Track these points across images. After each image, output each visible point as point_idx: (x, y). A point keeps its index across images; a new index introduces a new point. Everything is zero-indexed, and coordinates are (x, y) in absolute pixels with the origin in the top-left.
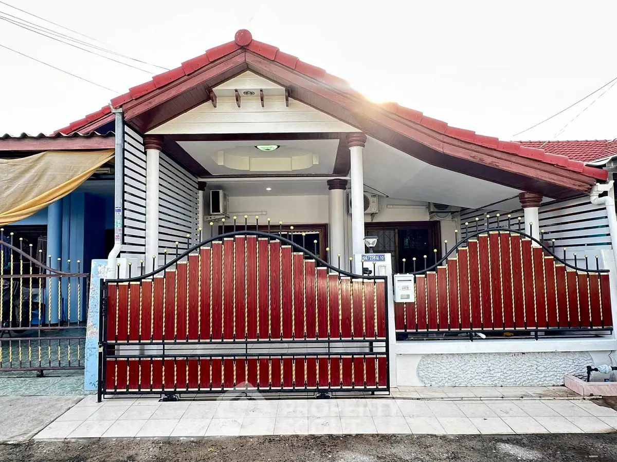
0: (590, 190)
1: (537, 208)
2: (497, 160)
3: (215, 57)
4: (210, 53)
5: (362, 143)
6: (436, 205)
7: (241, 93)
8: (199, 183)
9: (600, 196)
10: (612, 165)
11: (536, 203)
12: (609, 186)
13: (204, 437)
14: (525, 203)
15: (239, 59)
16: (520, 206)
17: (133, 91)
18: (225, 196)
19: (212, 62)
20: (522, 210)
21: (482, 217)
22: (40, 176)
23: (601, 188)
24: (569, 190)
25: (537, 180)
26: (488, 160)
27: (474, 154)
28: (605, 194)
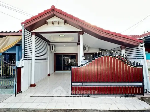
0: (138, 45)
1: (124, 50)
2: (115, 38)
3: (46, 12)
4: (45, 11)
5: (83, 34)
6: (101, 49)
7: (54, 22)
8: (48, 44)
9: (141, 47)
10: (144, 39)
11: (124, 48)
12: (143, 44)
13: (36, 109)
14: (122, 48)
15: (52, 13)
16: (120, 49)
17: (26, 21)
18: (55, 47)
19: (45, 14)
20: (121, 50)
21: (111, 52)
22: (7, 42)
23: (141, 45)
24: (133, 45)
25: (125, 43)
26: (113, 38)
27: (109, 36)
28: (142, 46)
